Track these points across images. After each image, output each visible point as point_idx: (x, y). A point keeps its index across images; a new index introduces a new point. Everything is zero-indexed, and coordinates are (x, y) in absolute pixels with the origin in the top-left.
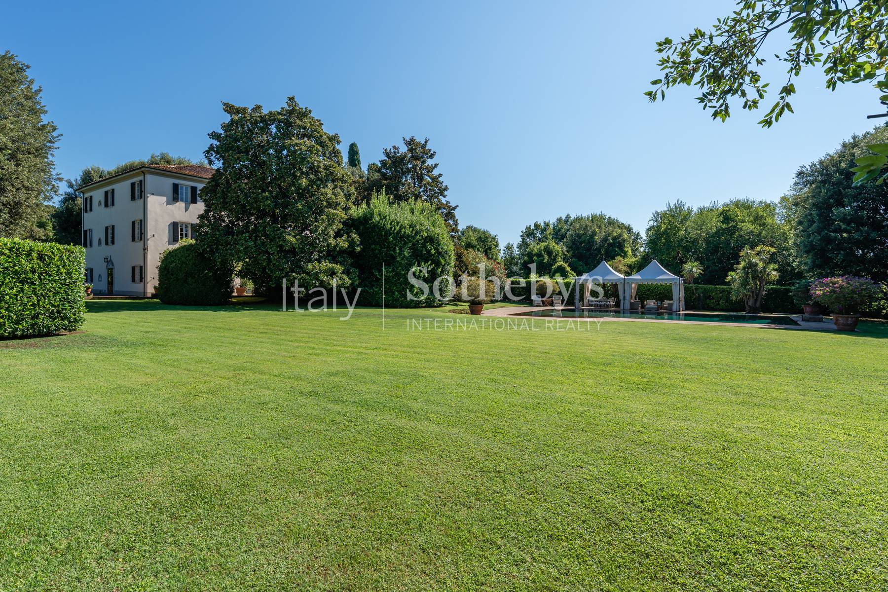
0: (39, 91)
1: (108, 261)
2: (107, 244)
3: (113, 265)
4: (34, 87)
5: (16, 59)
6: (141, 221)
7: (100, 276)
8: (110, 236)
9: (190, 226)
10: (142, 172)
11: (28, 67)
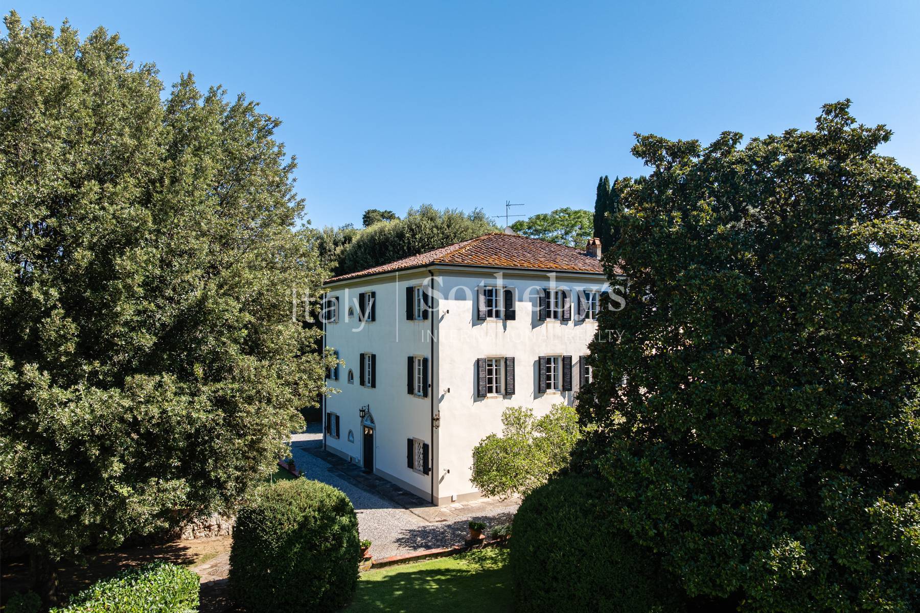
0: (292, 166)
1: (365, 414)
2: (362, 383)
3: (372, 421)
4: (284, 162)
5: (257, 111)
6: (425, 361)
7: (350, 432)
8: (367, 370)
9: (502, 363)
10: (430, 271)
11: (277, 124)
